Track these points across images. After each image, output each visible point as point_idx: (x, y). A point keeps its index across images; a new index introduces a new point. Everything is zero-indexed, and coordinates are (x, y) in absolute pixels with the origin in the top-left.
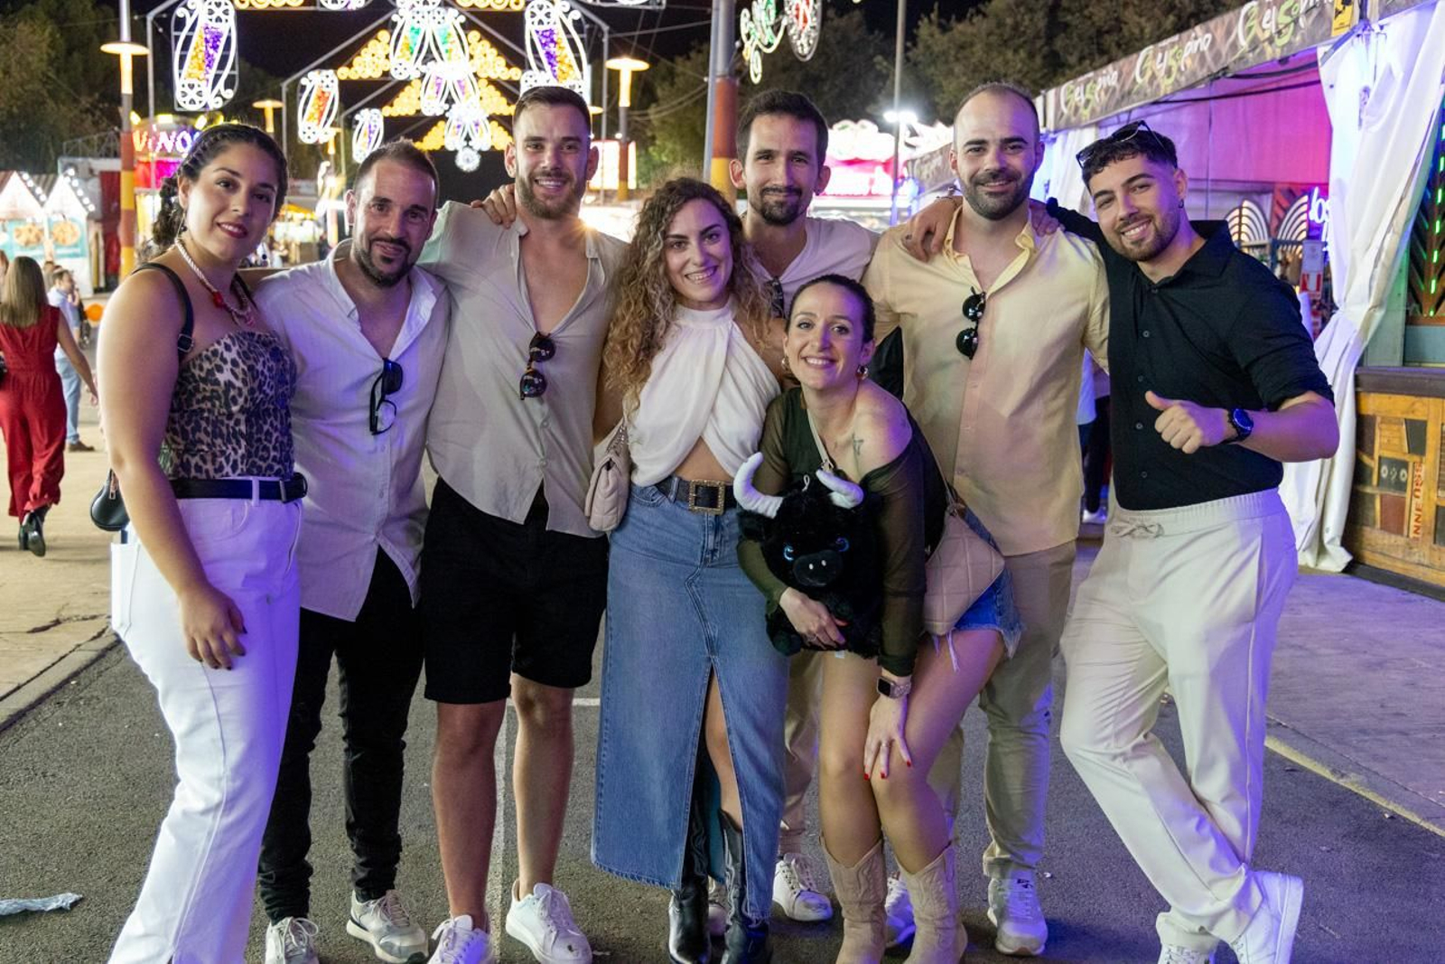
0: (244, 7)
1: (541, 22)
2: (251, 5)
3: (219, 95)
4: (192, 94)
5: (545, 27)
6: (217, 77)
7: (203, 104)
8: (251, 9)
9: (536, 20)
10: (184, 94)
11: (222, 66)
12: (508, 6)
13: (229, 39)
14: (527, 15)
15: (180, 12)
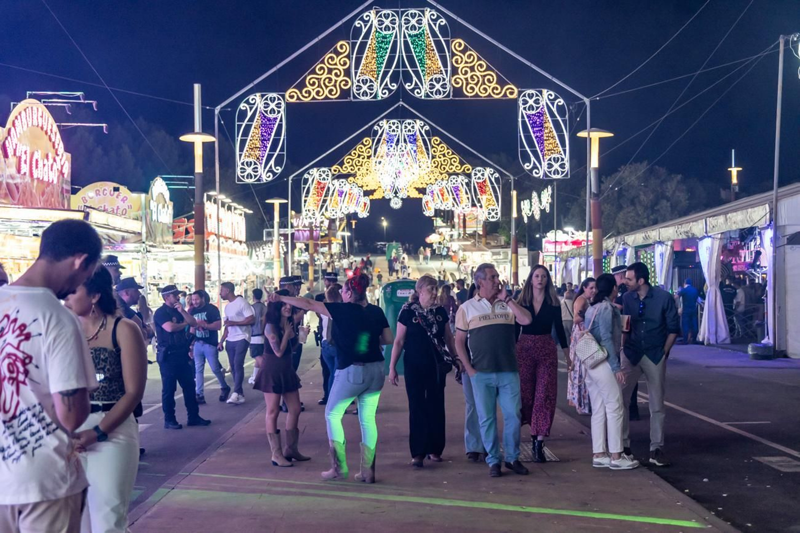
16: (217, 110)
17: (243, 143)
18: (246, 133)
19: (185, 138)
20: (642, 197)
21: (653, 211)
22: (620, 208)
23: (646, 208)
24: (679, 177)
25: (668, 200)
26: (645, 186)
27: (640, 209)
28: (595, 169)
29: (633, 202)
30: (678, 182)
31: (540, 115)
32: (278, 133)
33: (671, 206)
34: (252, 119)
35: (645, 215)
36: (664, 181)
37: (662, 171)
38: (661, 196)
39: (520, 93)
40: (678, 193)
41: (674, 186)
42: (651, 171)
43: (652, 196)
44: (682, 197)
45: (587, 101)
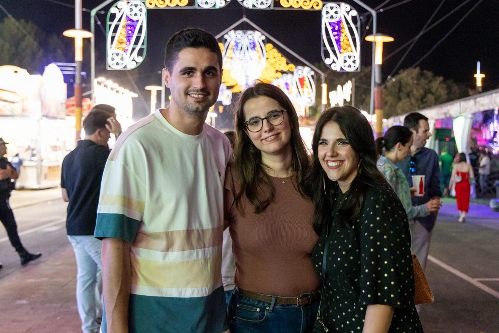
0: (152, 7)
1: (332, 17)
2: (156, 5)
3: (134, 60)
4: (117, 59)
5: (335, 20)
6: (133, 49)
7: (124, 65)
8: (156, 8)
9: (329, 15)
10: (113, 59)
11: (136, 43)
12: (312, 7)
13: (141, 27)
14: (324, 13)
15: (113, 10)
16: (93, 12)
17: (113, 38)
18: (115, 31)
19: (68, 33)
20: (415, 92)
21: (423, 102)
22: (399, 99)
23: (417, 100)
24: (441, 78)
25: (433, 94)
26: (417, 84)
27: (413, 101)
28: (379, 65)
29: (408, 95)
30: (441, 83)
31: (339, 23)
32: (140, 31)
33: (435, 99)
34: (120, 20)
35: (417, 105)
36: (431, 81)
37: (429, 74)
38: (428, 92)
39: (324, 5)
40: (440, 90)
41: (437, 84)
42: (422, 75)
43: (421, 92)
44: (443, 93)
45: (374, 13)
